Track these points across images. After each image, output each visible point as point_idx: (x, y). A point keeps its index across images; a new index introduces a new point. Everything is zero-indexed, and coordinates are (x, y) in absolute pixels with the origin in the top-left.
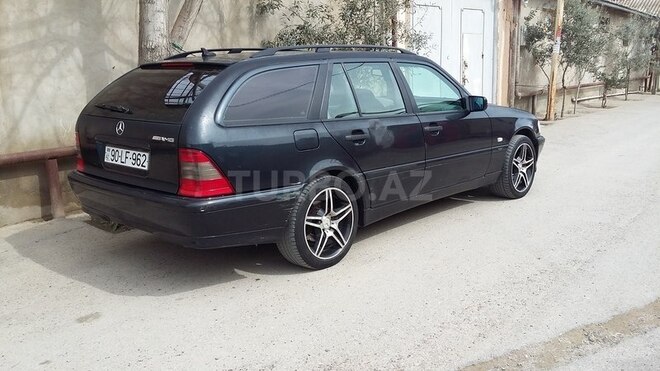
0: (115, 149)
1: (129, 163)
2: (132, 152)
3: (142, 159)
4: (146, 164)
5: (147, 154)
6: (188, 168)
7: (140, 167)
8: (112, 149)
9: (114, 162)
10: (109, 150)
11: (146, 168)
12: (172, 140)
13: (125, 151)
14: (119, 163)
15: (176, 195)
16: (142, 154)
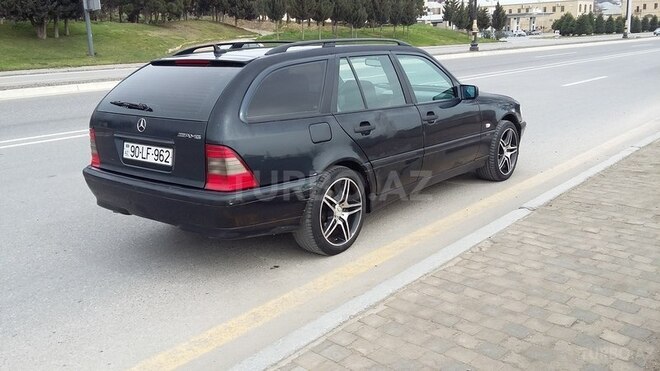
0: (135, 145)
1: (151, 159)
2: (154, 148)
3: (165, 155)
4: (170, 160)
5: (171, 151)
6: (215, 163)
7: (163, 163)
8: (130, 145)
9: (134, 158)
10: (128, 146)
11: (170, 164)
12: (199, 137)
13: (146, 147)
14: (140, 159)
15: (203, 189)
16: (165, 150)
